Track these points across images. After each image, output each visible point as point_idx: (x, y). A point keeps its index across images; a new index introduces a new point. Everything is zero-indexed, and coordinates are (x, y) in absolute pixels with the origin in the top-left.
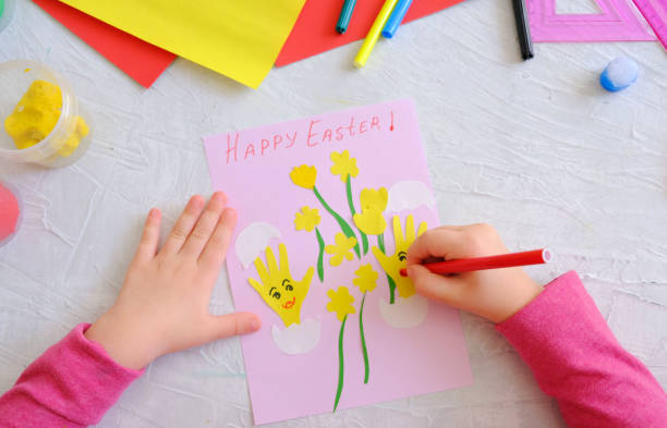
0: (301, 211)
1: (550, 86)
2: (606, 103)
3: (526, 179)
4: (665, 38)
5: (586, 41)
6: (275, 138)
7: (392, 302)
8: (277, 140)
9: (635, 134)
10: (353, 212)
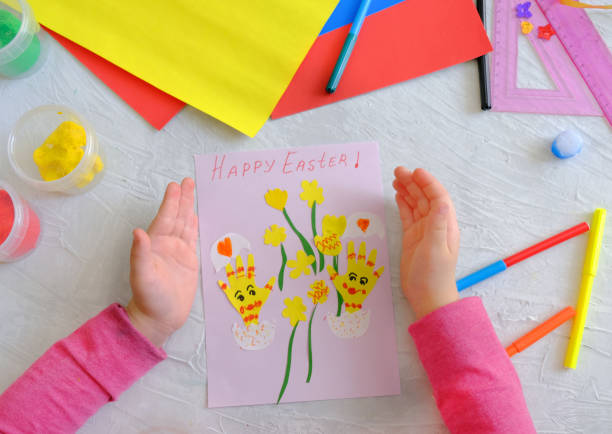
0: (270, 228)
1: (508, 151)
2: (555, 168)
3: (482, 231)
4: (610, 115)
5: (542, 113)
6: (256, 163)
7: (339, 314)
8: (257, 165)
9: (579, 196)
10: (315, 234)
